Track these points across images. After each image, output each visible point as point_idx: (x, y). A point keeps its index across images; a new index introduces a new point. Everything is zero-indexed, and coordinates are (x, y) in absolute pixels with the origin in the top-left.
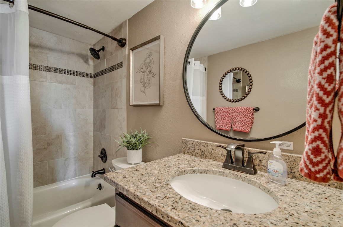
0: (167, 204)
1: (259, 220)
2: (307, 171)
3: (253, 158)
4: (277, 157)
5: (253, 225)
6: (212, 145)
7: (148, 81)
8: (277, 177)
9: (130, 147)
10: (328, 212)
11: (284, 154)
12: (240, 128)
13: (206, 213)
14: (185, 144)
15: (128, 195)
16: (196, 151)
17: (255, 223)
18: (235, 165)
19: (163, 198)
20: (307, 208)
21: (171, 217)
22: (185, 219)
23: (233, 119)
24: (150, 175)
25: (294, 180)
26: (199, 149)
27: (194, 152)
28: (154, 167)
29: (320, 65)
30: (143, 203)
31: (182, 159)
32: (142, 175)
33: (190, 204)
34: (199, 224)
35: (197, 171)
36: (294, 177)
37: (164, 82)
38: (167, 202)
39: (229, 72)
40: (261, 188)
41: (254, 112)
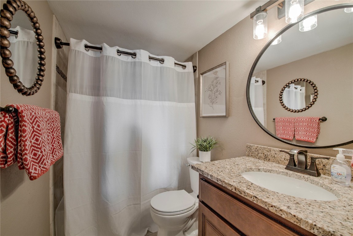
0: (243, 186)
1: (319, 204)
3: (316, 163)
4: (341, 162)
5: (313, 205)
6: (275, 150)
7: (215, 98)
8: (341, 179)
9: (202, 149)
11: (348, 160)
12: (303, 138)
13: (273, 194)
14: (249, 148)
15: (212, 178)
16: (259, 155)
17: (315, 205)
18: (298, 167)
19: (239, 182)
21: (248, 193)
22: (258, 195)
23: (295, 128)
24: (224, 168)
26: (262, 153)
27: (257, 155)
28: (226, 163)
30: (224, 184)
31: (247, 160)
32: (219, 167)
33: (260, 188)
34: (269, 199)
35: (262, 170)
39: (291, 84)
40: (324, 187)
41: (321, 122)
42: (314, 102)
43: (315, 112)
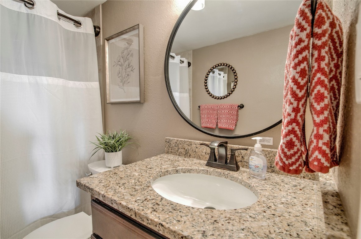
0: (147, 206)
1: (239, 215)
2: (281, 164)
3: (236, 155)
4: (258, 152)
5: (233, 220)
6: (196, 143)
7: (126, 76)
8: (258, 172)
9: (108, 149)
10: (302, 202)
11: (265, 149)
12: (225, 125)
13: (187, 212)
14: (168, 143)
15: (104, 200)
16: (179, 150)
17: (235, 218)
18: (219, 162)
19: (143, 201)
20: (283, 200)
21: (151, 220)
22: (165, 220)
23: (218, 116)
24: (130, 177)
25: (273, 174)
26: (183, 148)
27: (177, 151)
28: (135, 169)
29: (295, 59)
30: (121, 208)
31: (165, 159)
32: (121, 178)
33: (171, 205)
34: (180, 224)
35: (180, 171)
36: (274, 171)
37: (144, 77)
38: (147, 205)
39: (215, 68)
40: (243, 183)
41: (239, 109)
42: (234, 89)
43: (235, 100)
